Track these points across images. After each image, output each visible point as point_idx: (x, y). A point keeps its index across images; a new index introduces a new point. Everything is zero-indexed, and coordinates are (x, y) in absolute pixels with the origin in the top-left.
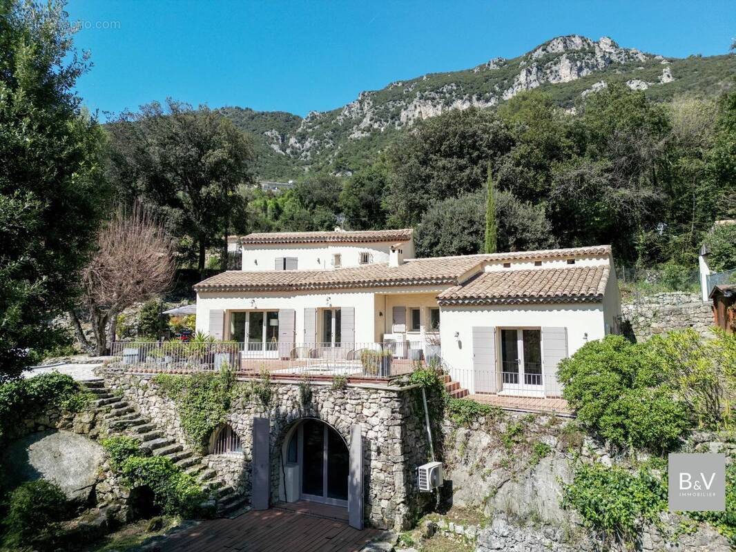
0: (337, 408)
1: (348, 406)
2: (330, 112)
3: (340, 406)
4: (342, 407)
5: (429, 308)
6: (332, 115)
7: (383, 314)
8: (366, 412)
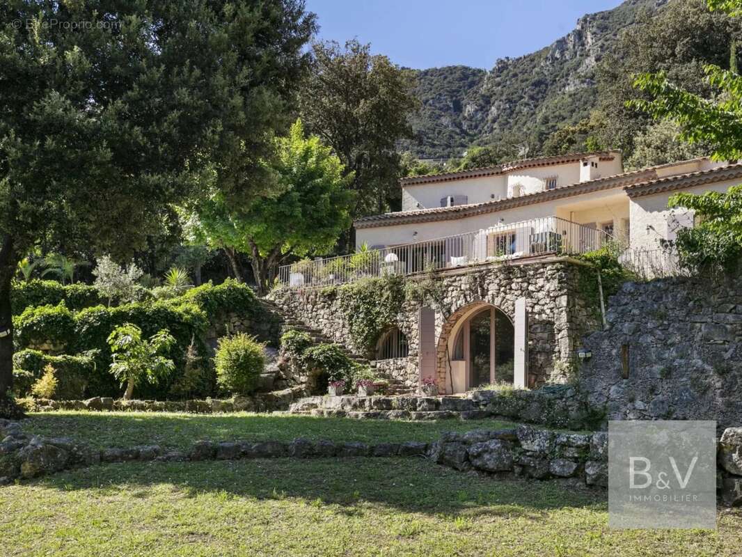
0: (502, 289)
1: (513, 286)
2: (529, 55)
3: (505, 286)
4: (508, 287)
5: (623, 219)
6: (532, 60)
7: (568, 232)
8: (531, 288)
